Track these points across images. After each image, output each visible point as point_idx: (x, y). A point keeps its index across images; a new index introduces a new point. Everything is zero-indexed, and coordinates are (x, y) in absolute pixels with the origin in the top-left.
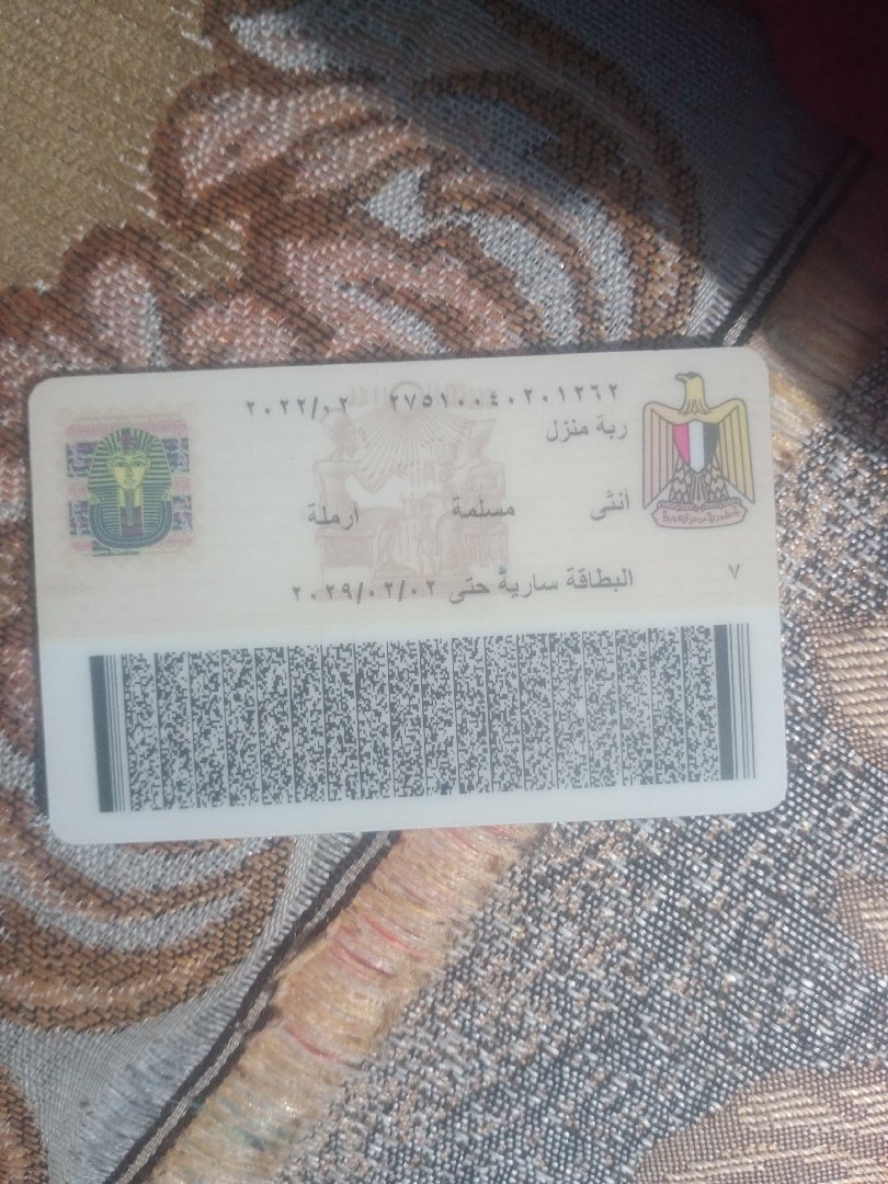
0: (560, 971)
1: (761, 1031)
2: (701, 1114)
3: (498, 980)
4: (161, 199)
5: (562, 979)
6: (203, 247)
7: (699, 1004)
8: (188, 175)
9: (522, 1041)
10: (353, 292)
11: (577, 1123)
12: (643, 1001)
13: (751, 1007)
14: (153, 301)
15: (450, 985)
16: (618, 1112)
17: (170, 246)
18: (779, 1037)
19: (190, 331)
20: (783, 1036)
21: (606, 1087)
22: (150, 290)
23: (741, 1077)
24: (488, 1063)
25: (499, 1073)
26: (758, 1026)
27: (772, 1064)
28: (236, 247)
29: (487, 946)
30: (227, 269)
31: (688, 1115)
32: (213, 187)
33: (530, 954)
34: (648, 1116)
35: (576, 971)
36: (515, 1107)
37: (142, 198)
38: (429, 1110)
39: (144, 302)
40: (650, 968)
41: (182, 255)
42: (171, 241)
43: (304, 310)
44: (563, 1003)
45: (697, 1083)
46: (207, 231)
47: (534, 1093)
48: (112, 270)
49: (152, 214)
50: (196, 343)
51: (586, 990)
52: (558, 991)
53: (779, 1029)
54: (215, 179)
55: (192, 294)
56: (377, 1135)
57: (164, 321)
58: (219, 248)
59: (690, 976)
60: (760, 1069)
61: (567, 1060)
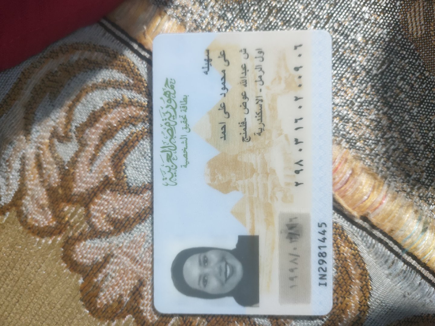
0: (353, 104)
1: (382, 28)
2: (416, 52)
3: (356, 129)
4: (54, 235)
5: (356, 104)
6: (72, 221)
7: (370, 51)
8: (47, 224)
9: (382, 121)
10: (93, 168)
11: (417, 101)
12: (368, 73)
13: (372, 31)
14: (89, 240)
15: (357, 148)
16: (413, 85)
17: (71, 233)
18: (385, 21)
19: (100, 228)
20: (384, 19)
21: (402, 89)
22: (85, 241)
23: (400, 37)
24: (390, 135)
25: (395, 131)
26: (380, 29)
27: (396, 24)
28: (74, 209)
29: (341, 132)
30: (80, 212)
31: (416, 57)
32: (52, 216)
33: (345, 116)
34: (416, 73)
35: (354, 98)
36: (409, 125)
37: (54, 242)
38: (409, 159)
39: (89, 244)
40: (354, 70)
41: (74, 229)
42: (69, 232)
43: (97, 187)
44: (367, 104)
45: (402, 54)
46: (67, 219)
47: (404, 118)
48: (77, 255)
49: (59, 239)
50: (105, 226)
51: (362, 95)
52: (361, 105)
53: (382, 21)
54: (50, 215)
55: (88, 226)
56: (421, 181)
57: (96, 237)
58: (73, 215)
59: (358, 54)
60: (398, 29)
61: (390, 104)
